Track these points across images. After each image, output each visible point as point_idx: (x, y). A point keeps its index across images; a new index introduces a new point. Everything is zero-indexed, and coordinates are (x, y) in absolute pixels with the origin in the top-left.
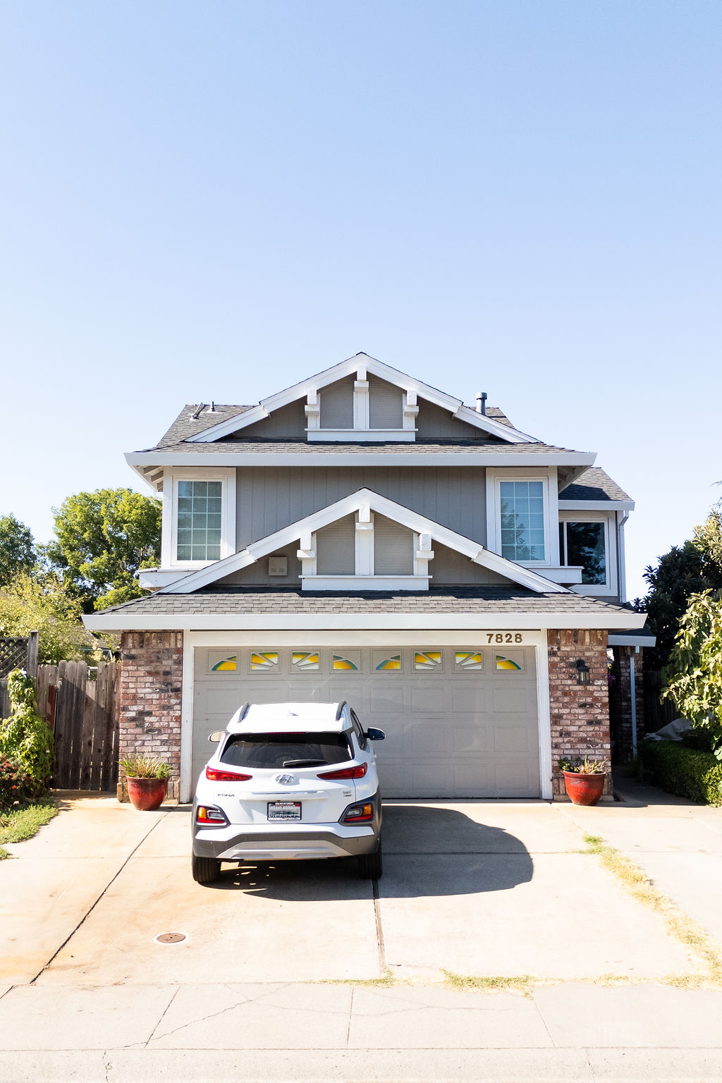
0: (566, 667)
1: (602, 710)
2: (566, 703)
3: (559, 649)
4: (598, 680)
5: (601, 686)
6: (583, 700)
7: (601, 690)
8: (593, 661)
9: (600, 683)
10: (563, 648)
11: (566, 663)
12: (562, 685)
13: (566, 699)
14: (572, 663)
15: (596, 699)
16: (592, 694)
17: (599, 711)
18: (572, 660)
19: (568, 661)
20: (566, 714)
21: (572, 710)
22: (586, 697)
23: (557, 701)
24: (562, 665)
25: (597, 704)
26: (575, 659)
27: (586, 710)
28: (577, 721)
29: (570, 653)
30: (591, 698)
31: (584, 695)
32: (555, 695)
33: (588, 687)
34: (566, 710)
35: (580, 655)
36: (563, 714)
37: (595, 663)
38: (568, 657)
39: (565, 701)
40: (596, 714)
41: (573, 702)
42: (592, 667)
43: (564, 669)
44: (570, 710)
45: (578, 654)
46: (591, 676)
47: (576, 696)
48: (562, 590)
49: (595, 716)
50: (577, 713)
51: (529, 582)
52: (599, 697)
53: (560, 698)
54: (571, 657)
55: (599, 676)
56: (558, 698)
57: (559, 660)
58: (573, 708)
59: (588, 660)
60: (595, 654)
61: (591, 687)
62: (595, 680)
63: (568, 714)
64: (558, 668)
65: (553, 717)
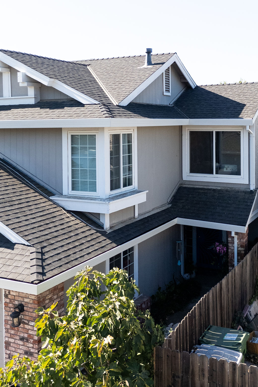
1: (33, 345)
3: (9, 293)
4: (32, 321)
9: (32, 324)
14: (17, 305)
16: (28, 331)
17: (31, 345)
18: (16, 303)
19: (14, 303)
20: (12, 343)
21: (16, 340)
22: (24, 333)
23: (8, 332)
24: (11, 305)
25: (30, 340)
26: (18, 302)
27: (24, 343)
28: (18, 350)
29: (16, 297)
30: (27, 334)
31: (23, 331)
32: (7, 327)
33: (25, 325)
34: (12, 340)
35: (22, 299)
36: (11, 342)
37: (30, 308)
38: (14, 300)
39: (12, 333)
40: (30, 347)
41: (17, 335)
42: (28, 310)
43: (12, 309)
44: (15, 341)
45: (20, 299)
46: (27, 318)
47: (18, 331)
48: (27, 243)
49: (30, 349)
50: (18, 343)
51: (8, 234)
52: (31, 335)
53: (9, 330)
54: (16, 300)
55: (32, 319)
56: (8, 330)
57: (9, 301)
58: (16, 339)
59: (26, 304)
60: (30, 301)
61: (27, 326)
62: (30, 321)
63: (13, 343)
64: (9, 307)
65: (5, 343)
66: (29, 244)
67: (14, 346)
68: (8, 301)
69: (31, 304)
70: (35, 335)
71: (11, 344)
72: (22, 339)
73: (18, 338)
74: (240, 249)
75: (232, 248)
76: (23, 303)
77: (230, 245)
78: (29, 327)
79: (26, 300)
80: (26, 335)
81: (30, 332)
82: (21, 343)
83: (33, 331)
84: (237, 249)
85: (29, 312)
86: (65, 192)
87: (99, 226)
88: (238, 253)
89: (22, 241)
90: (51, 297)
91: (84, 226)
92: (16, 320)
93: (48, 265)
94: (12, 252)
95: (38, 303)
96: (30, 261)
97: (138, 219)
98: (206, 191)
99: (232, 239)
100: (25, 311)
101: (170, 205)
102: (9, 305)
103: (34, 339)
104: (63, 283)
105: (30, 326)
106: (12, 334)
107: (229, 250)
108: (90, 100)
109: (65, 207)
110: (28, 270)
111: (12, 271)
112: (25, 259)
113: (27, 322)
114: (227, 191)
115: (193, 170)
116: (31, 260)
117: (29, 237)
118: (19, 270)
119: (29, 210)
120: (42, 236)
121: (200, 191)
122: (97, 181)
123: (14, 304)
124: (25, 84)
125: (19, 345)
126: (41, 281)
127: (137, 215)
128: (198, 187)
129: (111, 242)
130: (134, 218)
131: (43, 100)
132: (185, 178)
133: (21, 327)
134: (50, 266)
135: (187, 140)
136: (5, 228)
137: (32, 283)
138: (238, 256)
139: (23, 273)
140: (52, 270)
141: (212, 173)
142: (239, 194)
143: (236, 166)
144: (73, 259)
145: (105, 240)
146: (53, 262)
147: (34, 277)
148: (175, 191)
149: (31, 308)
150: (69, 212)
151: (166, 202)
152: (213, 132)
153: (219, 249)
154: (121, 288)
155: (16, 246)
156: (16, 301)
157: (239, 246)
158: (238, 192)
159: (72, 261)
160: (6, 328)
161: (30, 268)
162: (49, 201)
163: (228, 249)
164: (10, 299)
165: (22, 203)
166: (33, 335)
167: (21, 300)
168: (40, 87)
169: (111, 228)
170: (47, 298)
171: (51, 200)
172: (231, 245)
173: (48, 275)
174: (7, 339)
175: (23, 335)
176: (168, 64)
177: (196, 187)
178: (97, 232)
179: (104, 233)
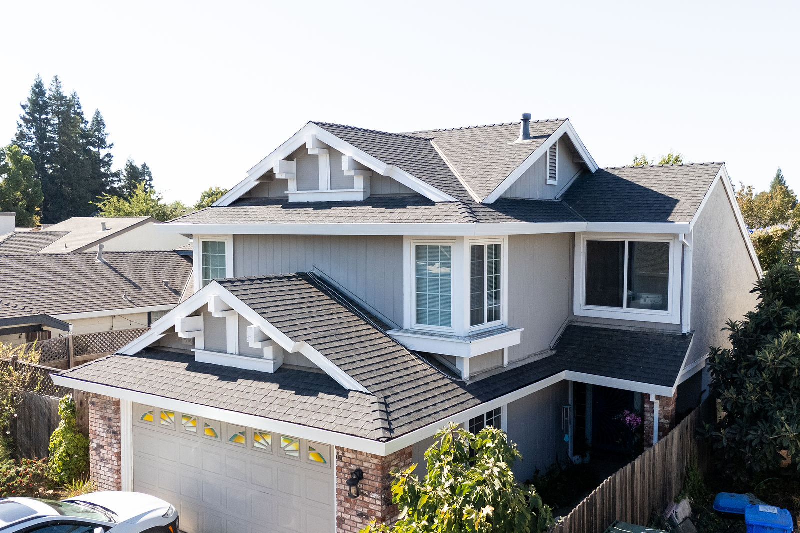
2: (348, 508)
3: (343, 454)
4: (374, 492)
5: (376, 499)
6: (360, 509)
7: (375, 504)
9: (374, 495)
10: (346, 454)
11: (349, 469)
12: (344, 490)
14: (353, 470)
15: (371, 511)
16: (368, 505)
18: (353, 467)
19: (350, 467)
20: (347, 519)
22: (363, 507)
23: (341, 504)
24: (345, 470)
25: (372, 516)
26: (355, 467)
27: (363, 520)
28: (356, 528)
29: (352, 460)
31: (363, 505)
32: (340, 499)
33: (365, 497)
34: (347, 515)
35: (360, 463)
36: (345, 518)
37: (371, 474)
38: (350, 463)
39: (346, 506)
41: (353, 509)
42: (369, 478)
43: (347, 475)
45: (358, 462)
46: (368, 487)
47: (355, 504)
48: (365, 390)
50: (355, 520)
51: (340, 378)
52: (373, 510)
53: (343, 503)
54: (353, 464)
55: (374, 489)
56: (341, 502)
58: (353, 515)
59: (366, 470)
60: (372, 465)
61: (367, 498)
62: (371, 492)
63: (349, 519)
64: (342, 473)
65: (338, 518)
66: (369, 392)
67: (349, 523)
68: (342, 464)
69: (373, 469)
70: (378, 511)
71: (346, 521)
72: (360, 515)
73: (355, 513)
74: (662, 421)
75: (651, 419)
76: (362, 468)
77: (647, 414)
78: (371, 499)
79: (366, 464)
80: (366, 510)
81: (372, 506)
82: (359, 519)
83: (375, 506)
84: (659, 420)
85: (369, 480)
86: (407, 326)
87: (455, 375)
88: (659, 427)
89: (359, 387)
90: (397, 464)
91: (435, 373)
92: (353, 490)
93: (395, 419)
94: (347, 400)
95: (382, 469)
96: (371, 413)
97: (508, 369)
98: (611, 333)
99: (651, 406)
100: (365, 478)
101: (554, 352)
102: (343, 470)
103: (377, 515)
104: (411, 446)
107: (646, 422)
108: (444, 196)
109: (408, 346)
110: (371, 425)
111: (349, 425)
112: (366, 410)
113: (367, 493)
114: (644, 333)
115: (591, 300)
116: (373, 411)
117: (368, 383)
118: (360, 424)
119: (363, 347)
120: (383, 382)
121: (601, 332)
122: (452, 311)
123: (350, 469)
124: (353, 173)
125: (356, 522)
126: (389, 439)
127: (506, 362)
128: (598, 326)
129: (473, 396)
130: (503, 366)
131: (374, 195)
132: (577, 312)
133: (358, 499)
134: (398, 420)
135: (582, 254)
136: (336, 369)
137: (378, 439)
138: (659, 431)
139: (364, 427)
140: (401, 426)
141: (622, 306)
142: (665, 338)
143: (660, 295)
144: (426, 415)
145: (465, 393)
146: (401, 416)
147: (380, 433)
148: (561, 331)
149: (373, 475)
150: (413, 352)
151: (547, 347)
152: (623, 243)
153: (630, 420)
154: (498, 452)
155: (351, 394)
157: (661, 417)
158: (663, 335)
159: (425, 417)
160: (338, 500)
161: (374, 421)
162: (386, 336)
163: (643, 419)
164: (344, 462)
165: (353, 337)
166: (376, 510)
168: (371, 177)
169: (471, 378)
170: (392, 464)
171: (389, 335)
172: (649, 415)
173: (397, 432)
174: (340, 514)
175: (362, 510)
176: (555, 138)
177: (594, 326)
178: (454, 382)
179: (462, 385)
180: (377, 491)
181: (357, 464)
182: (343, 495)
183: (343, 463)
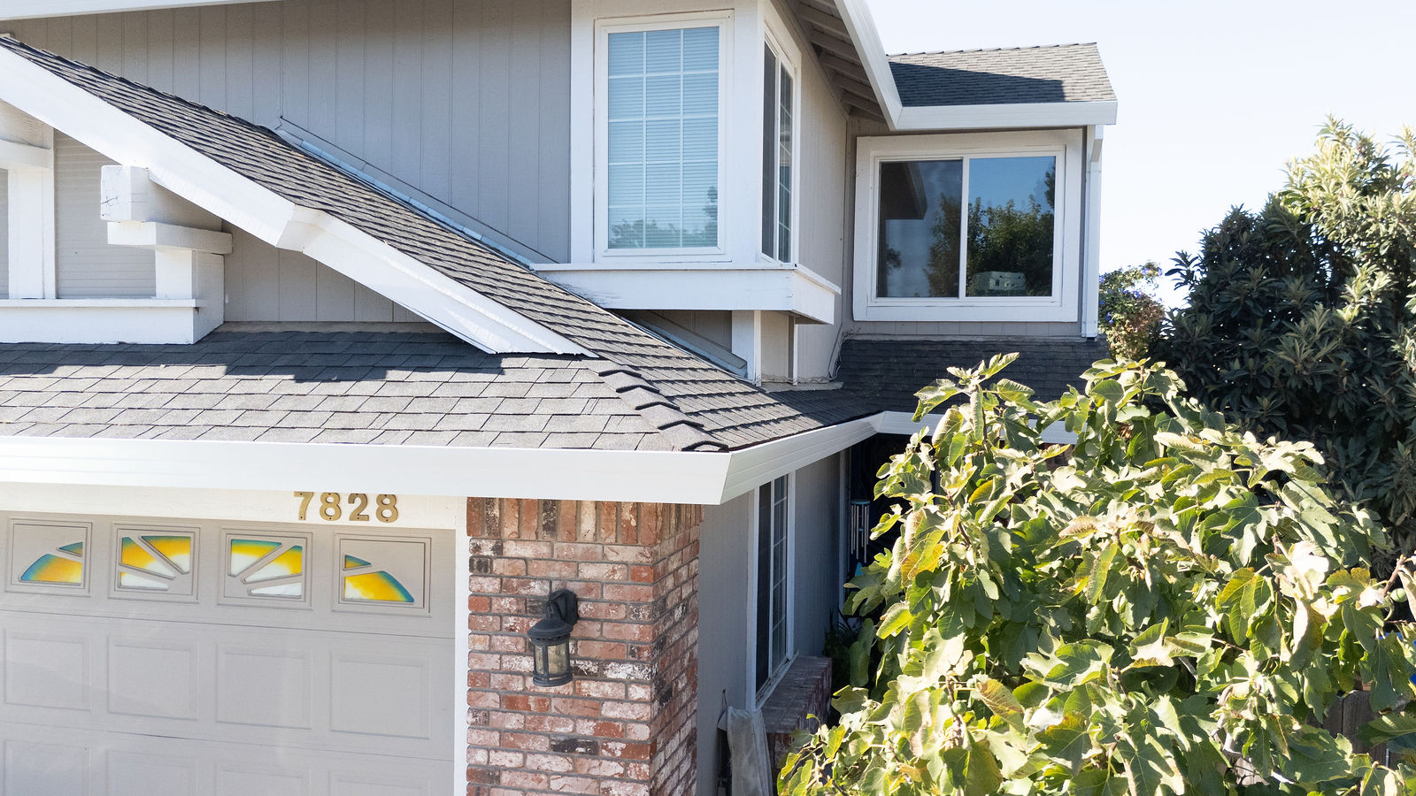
0: (518, 614)
1: (626, 766)
2: (513, 732)
3: (499, 549)
4: (621, 662)
5: (627, 683)
6: (565, 729)
7: (626, 699)
8: (607, 596)
9: (623, 672)
10: (511, 549)
11: (519, 598)
12: (500, 671)
13: (513, 721)
14: (537, 599)
15: (609, 728)
16: (597, 709)
17: (615, 768)
18: (538, 589)
19: (524, 592)
20: (511, 770)
21: (530, 758)
22: (575, 719)
23: (486, 723)
24: (506, 603)
25: (611, 745)
26: (547, 587)
27: (574, 764)
29: (534, 564)
30: (592, 723)
31: (573, 711)
32: (481, 704)
33: (585, 684)
34: (511, 756)
35: (567, 572)
36: (500, 769)
37: (611, 603)
38: (525, 579)
39: (508, 726)
40: (606, 778)
41: (535, 733)
42: (601, 615)
43: (512, 620)
44: (525, 758)
45: (559, 571)
46: (596, 649)
47: (544, 712)
49: (604, 785)
50: (544, 768)
52: (617, 724)
53: (494, 716)
54: (535, 580)
55: (623, 652)
56: (487, 715)
57: (497, 587)
58: (533, 753)
59: (590, 590)
60: (614, 571)
61: (594, 684)
62: (608, 662)
63: (515, 769)
64: (494, 615)
65: (472, 773)
67: (519, 782)
68: (489, 585)
69: (619, 584)
70: (637, 721)
71: (506, 778)
72: (565, 746)
73: (542, 743)
76: (573, 586)
78: (607, 688)
79: (589, 572)
80: (586, 729)
81: (609, 711)
82: (560, 763)
83: (626, 706)
85: (602, 622)
96: (615, 394)
100: (585, 619)
101: (839, 384)
102: (495, 606)
103: (633, 737)
105: (607, 684)
106: (507, 731)
110: (633, 420)
112: (588, 393)
113: (594, 669)
116: (619, 391)
118: (587, 424)
123: (524, 598)
125: (547, 773)
132: (859, 315)
135: (871, 191)
141: (954, 293)
147: (687, 435)
148: (838, 349)
149: (619, 604)
151: (825, 374)
155: (508, 363)
156: (532, 584)
160: (474, 711)
161: (639, 412)
164: (501, 577)
166: (625, 722)
167: (564, 573)
174: (481, 757)
175: (570, 729)
177: (899, 339)
180: (634, 655)
181: (553, 574)
182: (495, 690)
183: (498, 581)
